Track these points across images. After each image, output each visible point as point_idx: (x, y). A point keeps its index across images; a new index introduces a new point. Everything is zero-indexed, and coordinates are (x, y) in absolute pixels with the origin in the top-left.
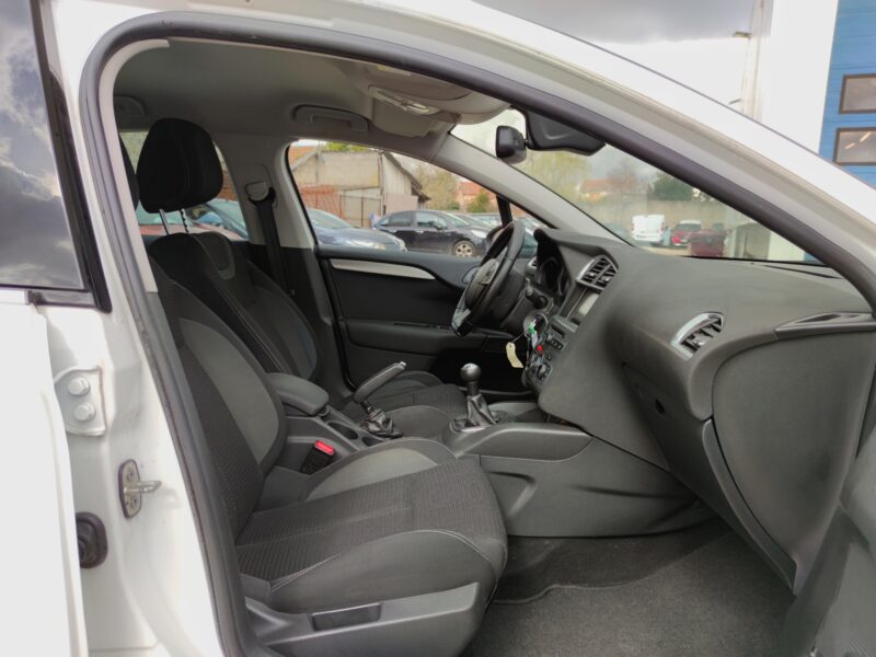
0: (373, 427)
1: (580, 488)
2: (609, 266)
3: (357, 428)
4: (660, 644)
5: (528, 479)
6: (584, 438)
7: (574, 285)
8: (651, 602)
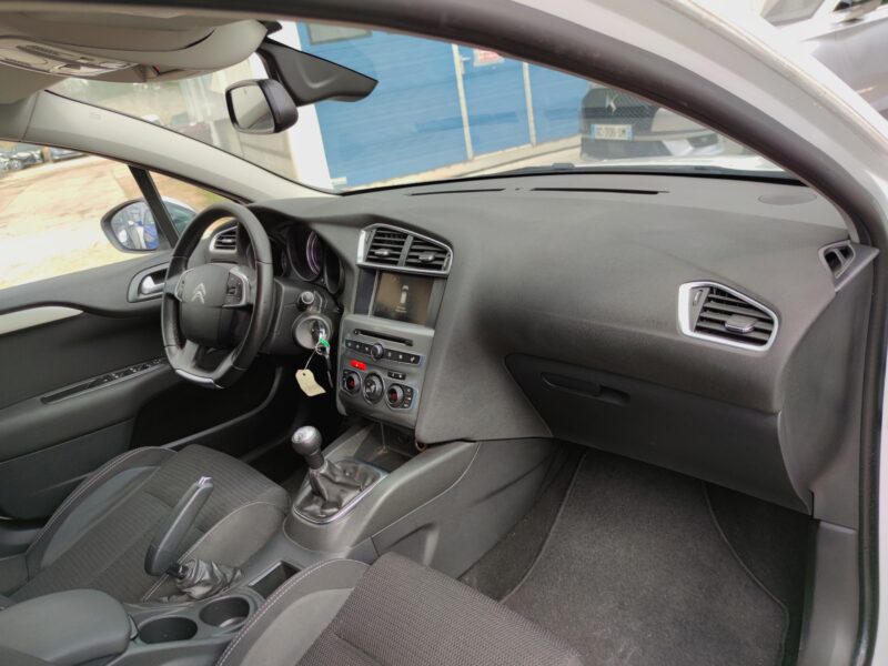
0: (198, 591)
1: (478, 501)
2: (409, 241)
3: (176, 609)
4: (621, 605)
5: (428, 527)
6: (470, 448)
7: (357, 270)
8: (572, 567)
